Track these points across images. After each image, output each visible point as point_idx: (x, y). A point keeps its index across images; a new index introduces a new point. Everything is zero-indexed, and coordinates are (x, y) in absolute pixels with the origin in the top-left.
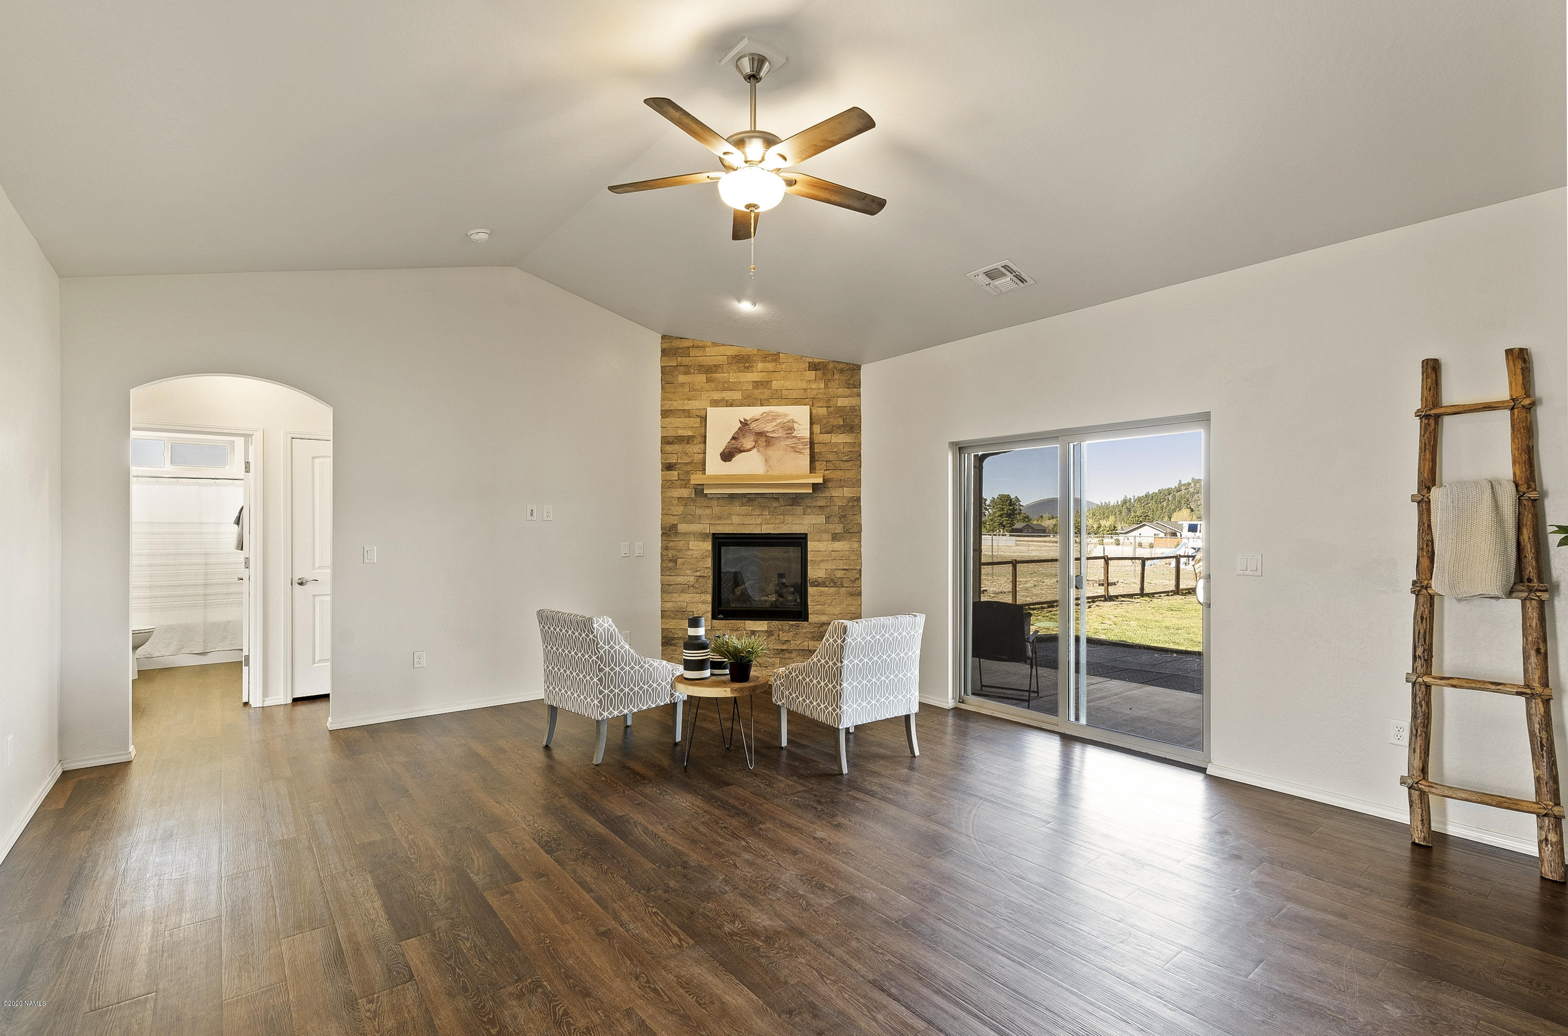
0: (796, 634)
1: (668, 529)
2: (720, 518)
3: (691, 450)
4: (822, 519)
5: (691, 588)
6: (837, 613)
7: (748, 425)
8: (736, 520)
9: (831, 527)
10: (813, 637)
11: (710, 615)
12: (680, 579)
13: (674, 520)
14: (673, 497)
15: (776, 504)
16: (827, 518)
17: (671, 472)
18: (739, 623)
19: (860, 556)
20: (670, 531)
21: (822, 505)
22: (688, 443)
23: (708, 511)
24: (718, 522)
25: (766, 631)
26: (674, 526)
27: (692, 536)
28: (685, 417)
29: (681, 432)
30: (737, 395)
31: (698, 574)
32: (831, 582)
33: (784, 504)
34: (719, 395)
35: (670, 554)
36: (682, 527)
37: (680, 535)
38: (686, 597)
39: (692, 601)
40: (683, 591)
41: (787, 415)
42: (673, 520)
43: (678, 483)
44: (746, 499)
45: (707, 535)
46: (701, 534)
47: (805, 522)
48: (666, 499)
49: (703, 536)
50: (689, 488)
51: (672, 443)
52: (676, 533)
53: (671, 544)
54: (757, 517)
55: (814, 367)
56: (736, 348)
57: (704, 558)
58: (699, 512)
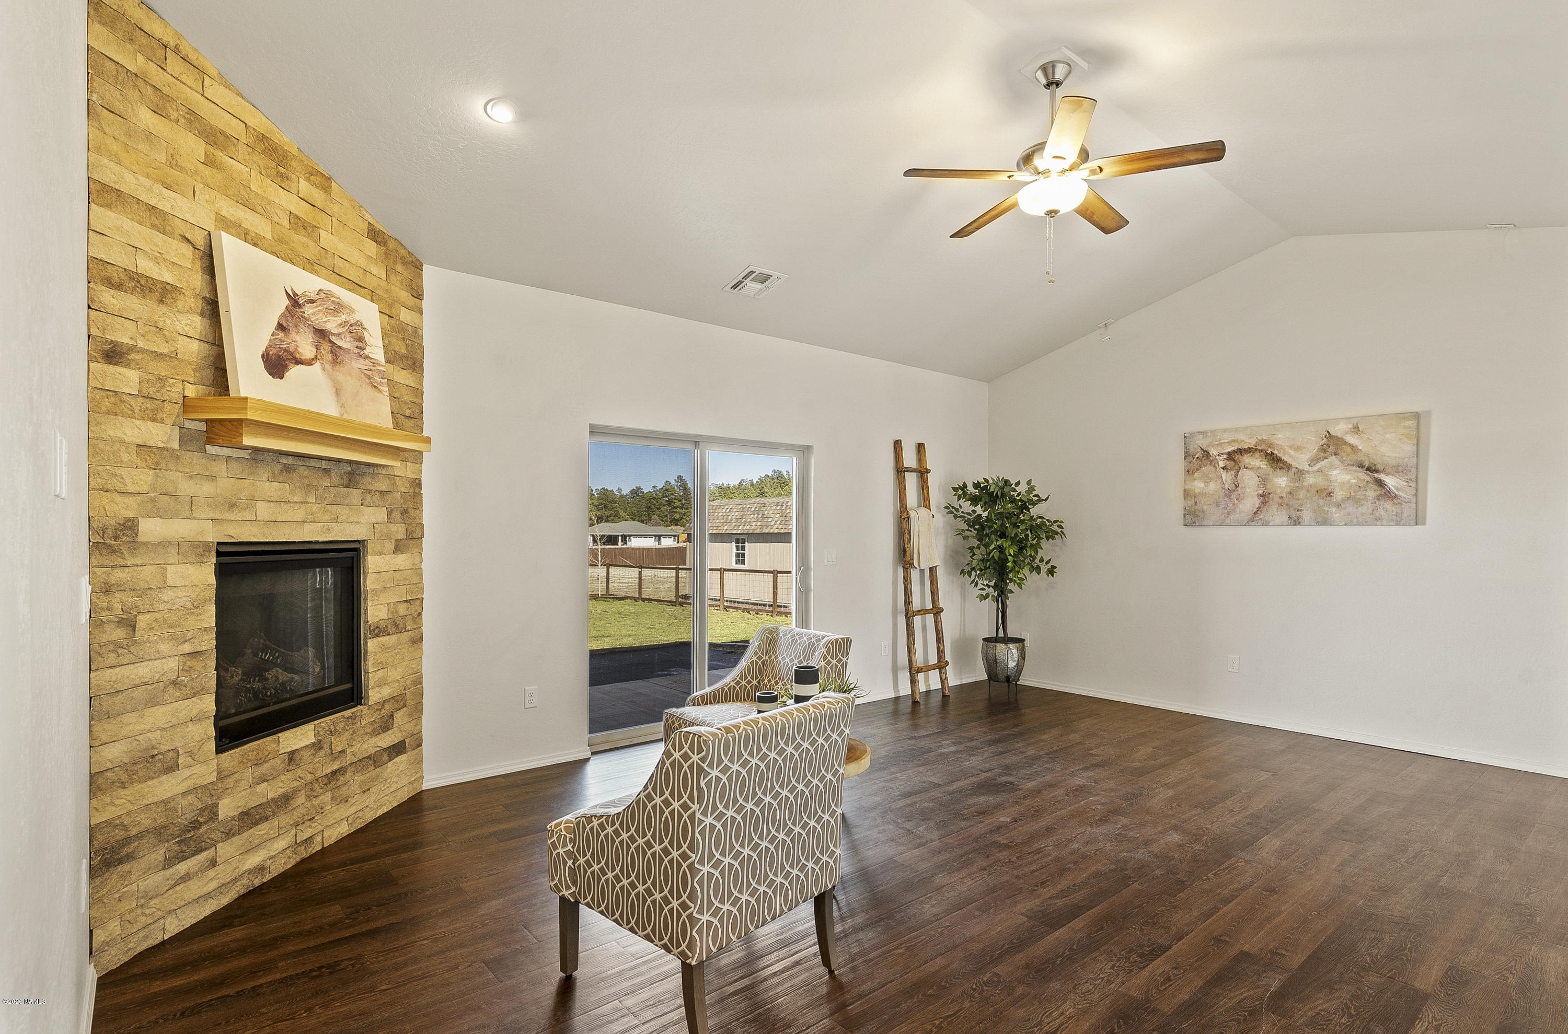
0: (354, 733)
1: (109, 531)
2: (232, 506)
3: (168, 322)
4: (380, 515)
5: (171, 690)
6: (398, 678)
7: (300, 306)
8: (263, 511)
9: (393, 528)
10: (374, 730)
11: (212, 745)
12: (142, 671)
13: (127, 508)
14: (123, 442)
15: (326, 483)
16: (389, 513)
17: (120, 369)
18: (266, 744)
19: (420, 576)
20: (116, 538)
21: (384, 488)
22: (161, 301)
23: (207, 488)
24: (228, 516)
25: (313, 744)
26: (129, 526)
27: (174, 551)
28: (154, 227)
29: (145, 266)
30: (263, 228)
31: (187, 648)
32: (394, 626)
33: (336, 483)
34: (231, 210)
35: (117, 601)
36: (150, 528)
37: (143, 550)
38: (159, 715)
39: (174, 722)
40: (152, 702)
41: (352, 311)
42: (123, 508)
43: (137, 404)
44: (280, 467)
45: (206, 546)
46: (194, 546)
47: (362, 520)
48: (102, 445)
49: (197, 549)
50: (162, 421)
51: (119, 287)
52: (135, 545)
53: (118, 575)
54: (297, 507)
55: (375, 235)
56: (264, 119)
57: (197, 606)
58: (186, 487)
